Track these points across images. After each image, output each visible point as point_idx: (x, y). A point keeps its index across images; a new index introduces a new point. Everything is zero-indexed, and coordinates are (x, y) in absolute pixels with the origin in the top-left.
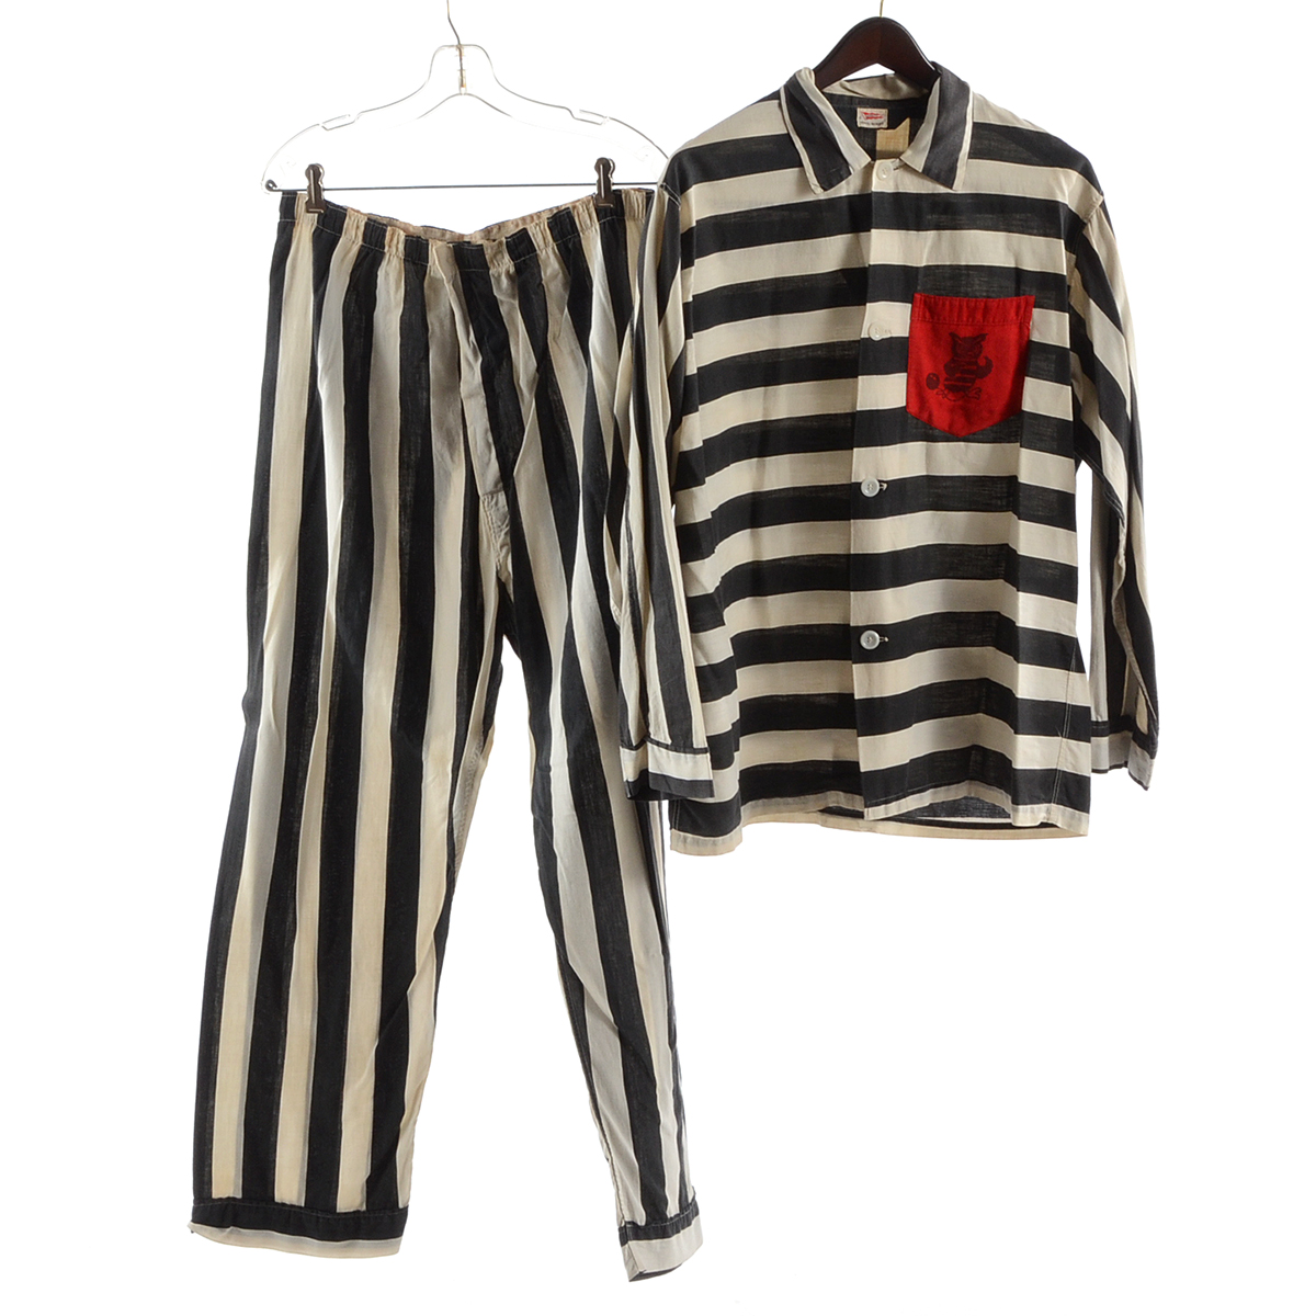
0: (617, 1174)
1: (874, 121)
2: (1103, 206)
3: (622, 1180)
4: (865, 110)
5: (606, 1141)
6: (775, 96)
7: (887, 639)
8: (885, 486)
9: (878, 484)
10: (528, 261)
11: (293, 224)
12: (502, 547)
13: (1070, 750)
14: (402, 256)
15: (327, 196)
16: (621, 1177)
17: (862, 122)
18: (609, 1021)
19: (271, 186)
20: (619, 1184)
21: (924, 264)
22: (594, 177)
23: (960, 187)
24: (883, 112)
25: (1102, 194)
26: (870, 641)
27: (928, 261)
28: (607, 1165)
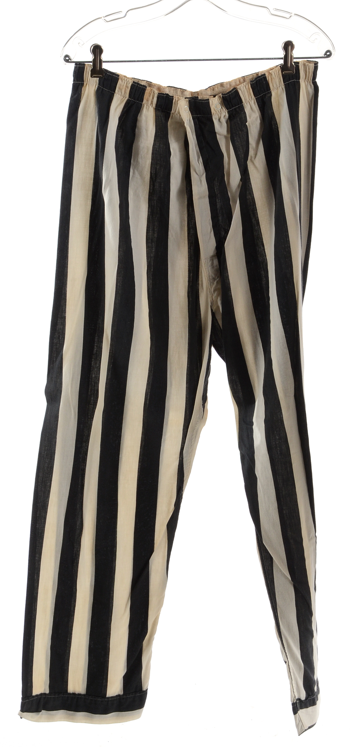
0: (291, 671)
3: (294, 675)
5: (285, 652)
10: (238, 110)
11: (82, 85)
12: (214, 291)
14: (154, 106)
15: (105, 66)
16: (293, 672)
18: (288, 578)
19: (67, 59)
20: (292, 677)
22: (282, 54)
28: (285, 666)
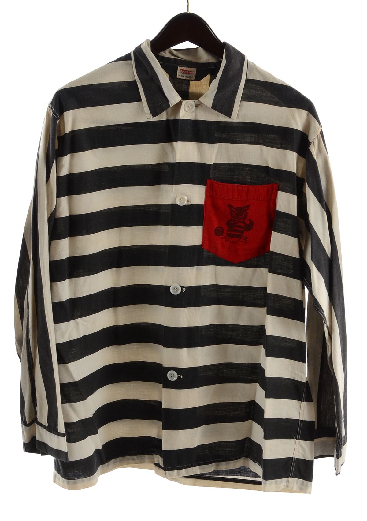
1: (187, 75)
2: (321, 133)
4: (182, 68)
6: (127, 57)
7: (182, 377)
8: (184, 289)
9: (180, 288)
13: (301, 446)
17: (179, 75)
21: (213, 163)
23: (235, 117)
24: (194, 70)
25: (321, 126)
26: (173, 376)
27: (215, 160)
